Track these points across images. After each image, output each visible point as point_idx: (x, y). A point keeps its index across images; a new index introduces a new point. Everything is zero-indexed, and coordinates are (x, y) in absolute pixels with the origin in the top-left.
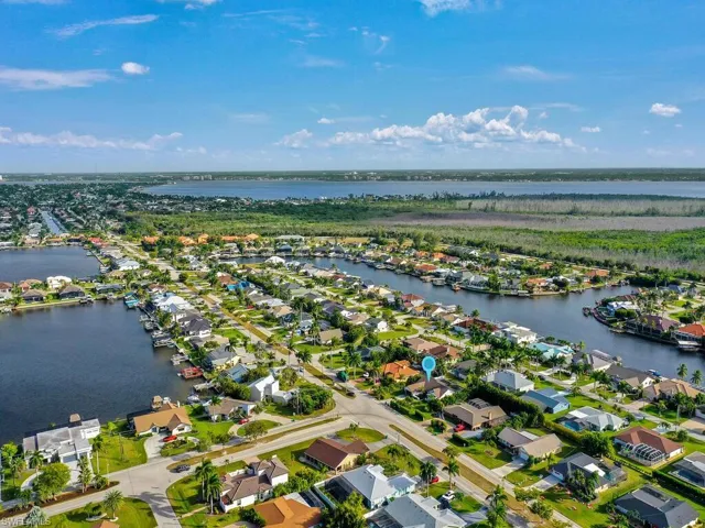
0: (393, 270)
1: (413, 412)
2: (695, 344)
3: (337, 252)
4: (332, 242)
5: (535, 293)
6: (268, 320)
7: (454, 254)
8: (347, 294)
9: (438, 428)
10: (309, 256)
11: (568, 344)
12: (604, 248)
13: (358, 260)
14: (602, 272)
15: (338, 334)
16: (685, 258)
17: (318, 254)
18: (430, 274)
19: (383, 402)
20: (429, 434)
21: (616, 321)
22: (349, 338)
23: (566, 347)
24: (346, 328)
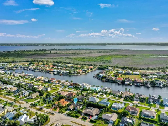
0: (40, 71)
1: (75, 115)
2: (121, 82)
3: (20, 67)
4: (17, 64)
5: (81, 74)
6: (9, 93)
7: (55, 65)
8: (31, 80)
9: (84, 119)
10: (12, 69)
11: (98, 86)
12: (88, 61)
13: (28, 69)
14: (92, 67)
15: (37, 94)
16: (105, 63)
17: (14, 68)
18: (52, 71)
19: (64, 114)
20: (83, 121)
21: (102, 79)
22: (41, 95)
23: (99, 87)
24: (39, 91)
